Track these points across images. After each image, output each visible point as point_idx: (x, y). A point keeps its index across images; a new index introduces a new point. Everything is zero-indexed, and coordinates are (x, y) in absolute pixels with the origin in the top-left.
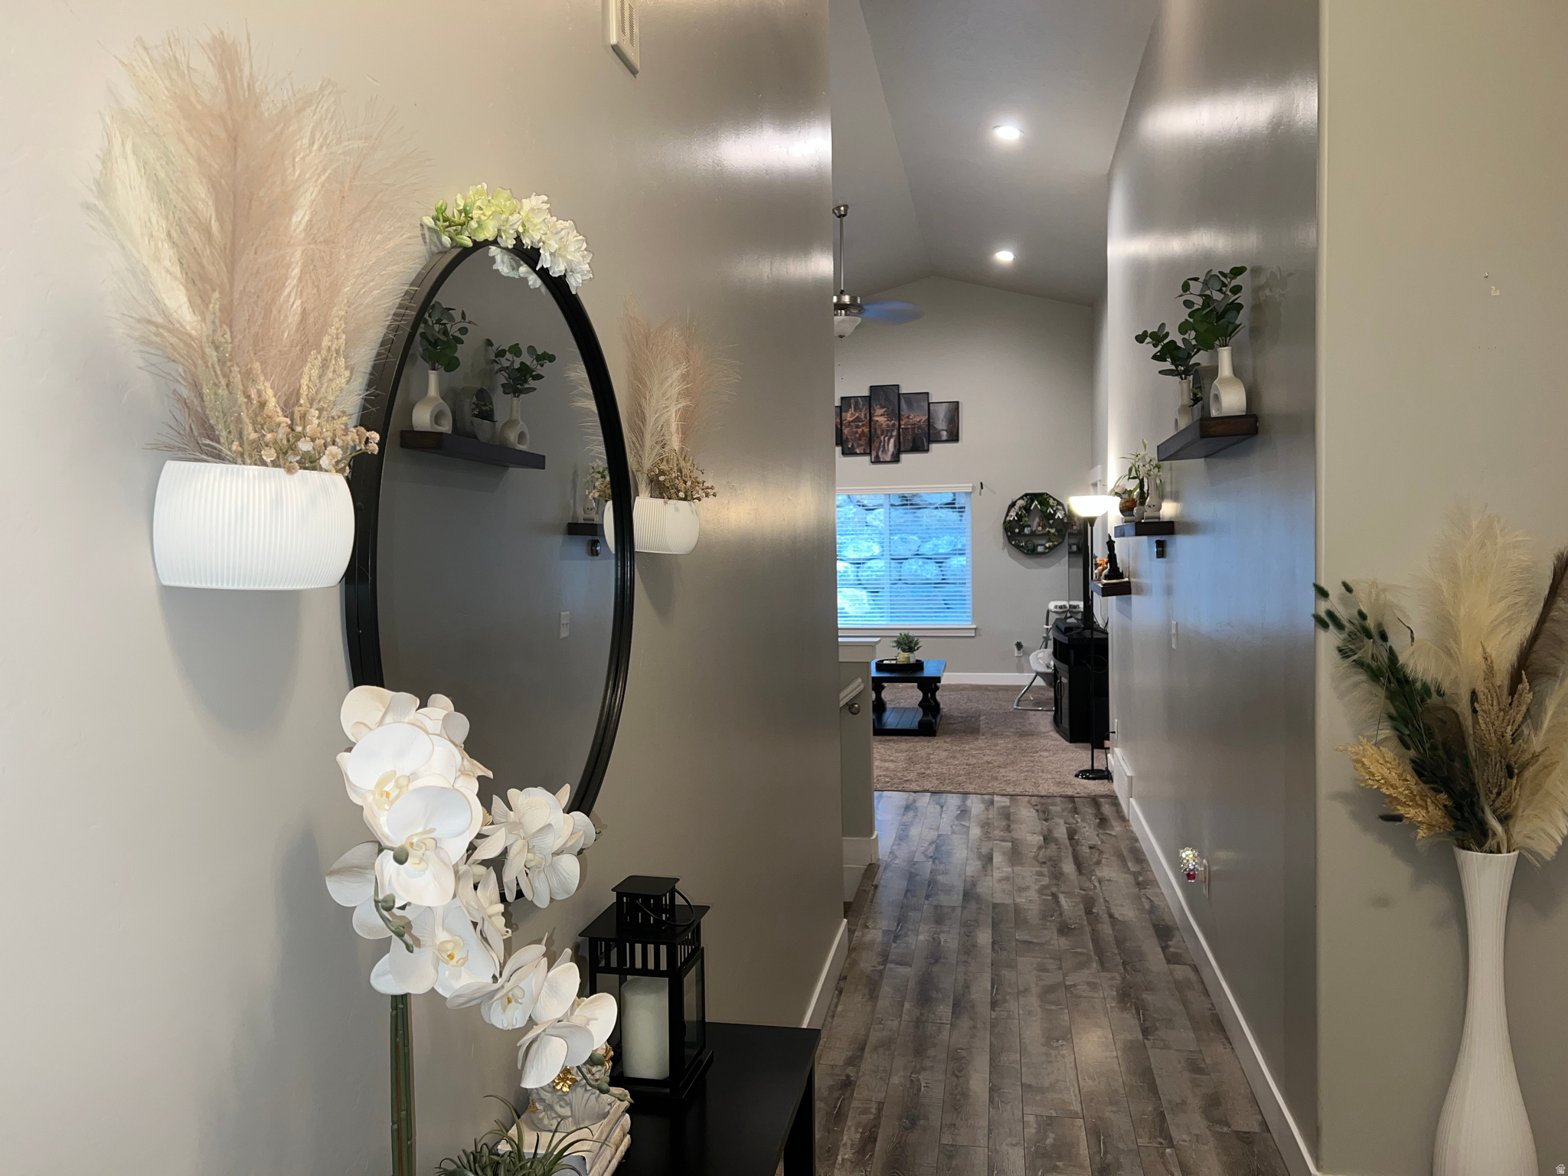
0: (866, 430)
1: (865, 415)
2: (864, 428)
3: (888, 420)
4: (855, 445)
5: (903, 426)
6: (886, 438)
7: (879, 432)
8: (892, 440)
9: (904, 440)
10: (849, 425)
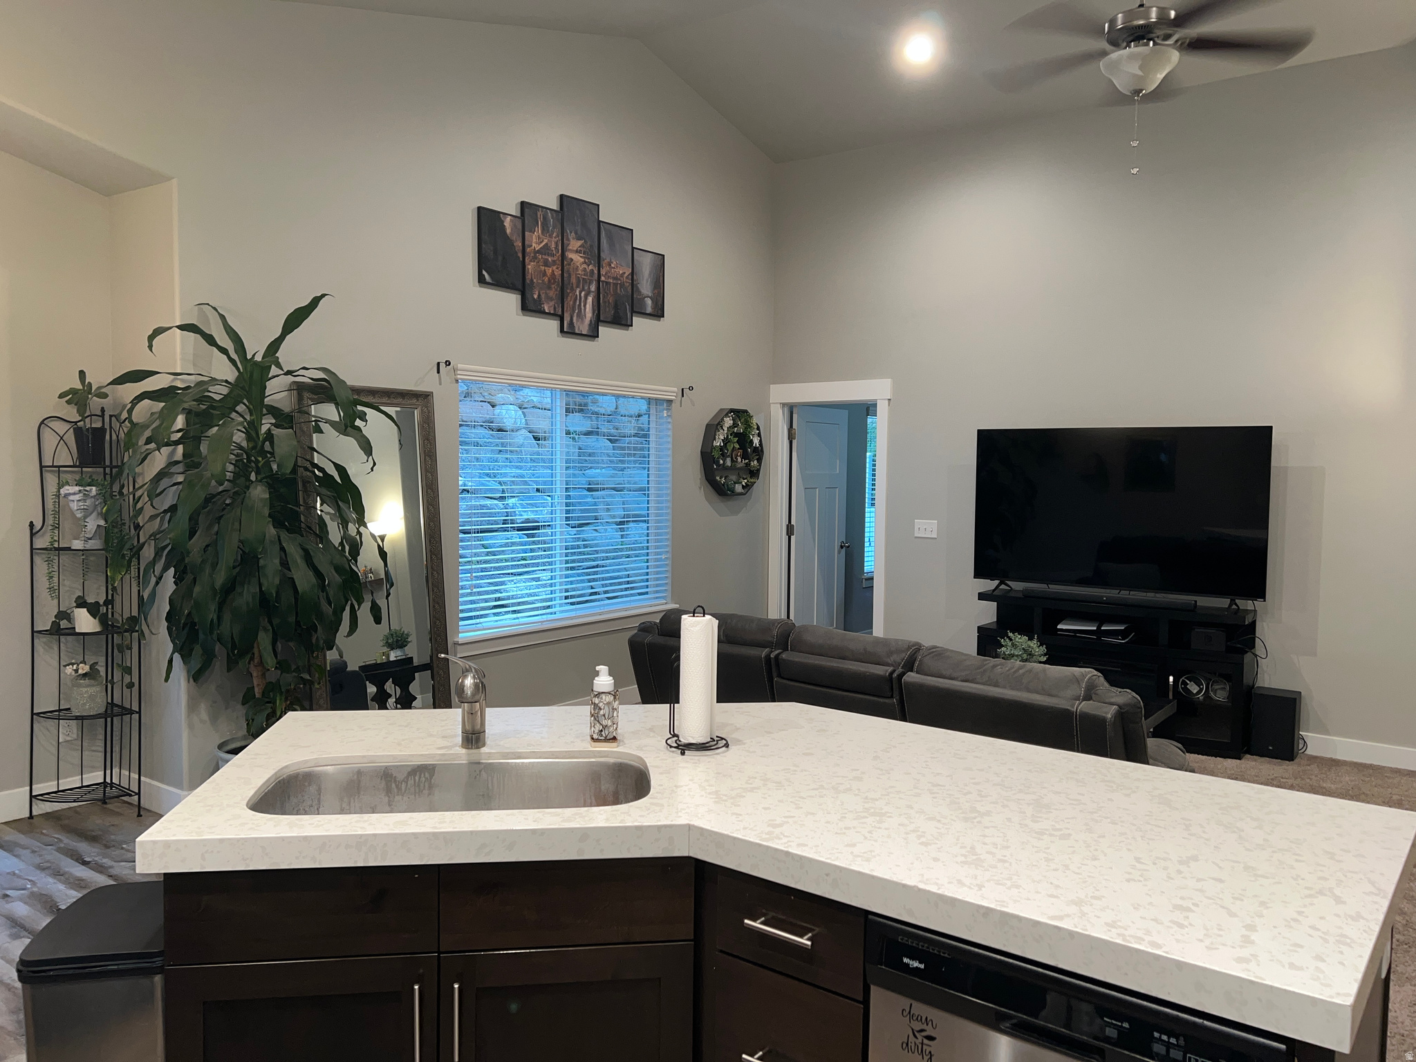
0: (558, 272)
1: (557, 243)
2: (555, 268)
3: (585, 263)
4: (543, 296)
5: (603, 278)
6: (583, 294)
7: (574, 280)
8: (590, 299)
9: (605, 302)
10: (535, 258)
